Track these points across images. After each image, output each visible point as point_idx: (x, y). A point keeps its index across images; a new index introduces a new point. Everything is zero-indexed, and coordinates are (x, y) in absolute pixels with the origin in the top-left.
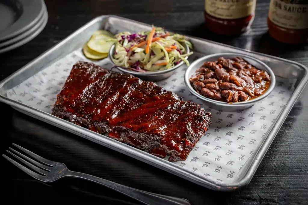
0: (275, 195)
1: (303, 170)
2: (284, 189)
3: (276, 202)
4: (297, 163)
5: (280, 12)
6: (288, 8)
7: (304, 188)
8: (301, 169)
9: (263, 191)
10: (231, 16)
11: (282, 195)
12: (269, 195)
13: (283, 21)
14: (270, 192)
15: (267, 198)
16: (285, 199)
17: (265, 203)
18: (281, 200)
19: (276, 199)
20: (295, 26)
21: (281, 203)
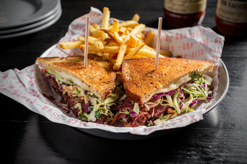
0: (210, 144)
1: (236, 126)
2: (218, 139)
3: (210, 149)
4: (231, 121)
5: (225, 8)
6: (232, 4)
7: (236, 140)
8: (234, 125)
9: (200, 140)
10: (185, 11)
11: (216, 143)
12: (204, 143)
13: (228, 16)
14: (206, 141)
15: (203, 145)
16: (218, 147)
17: (200, 149)
18: (215, 148)
19: (211, 146)
20: (237, 20)
21: (214, 149)
